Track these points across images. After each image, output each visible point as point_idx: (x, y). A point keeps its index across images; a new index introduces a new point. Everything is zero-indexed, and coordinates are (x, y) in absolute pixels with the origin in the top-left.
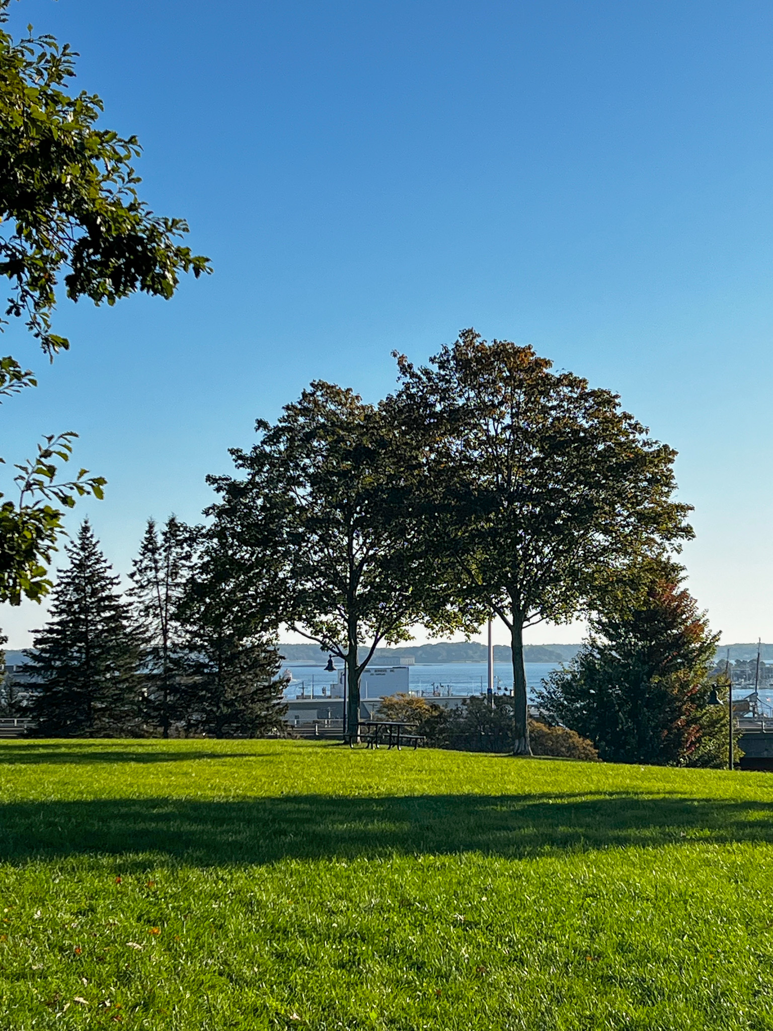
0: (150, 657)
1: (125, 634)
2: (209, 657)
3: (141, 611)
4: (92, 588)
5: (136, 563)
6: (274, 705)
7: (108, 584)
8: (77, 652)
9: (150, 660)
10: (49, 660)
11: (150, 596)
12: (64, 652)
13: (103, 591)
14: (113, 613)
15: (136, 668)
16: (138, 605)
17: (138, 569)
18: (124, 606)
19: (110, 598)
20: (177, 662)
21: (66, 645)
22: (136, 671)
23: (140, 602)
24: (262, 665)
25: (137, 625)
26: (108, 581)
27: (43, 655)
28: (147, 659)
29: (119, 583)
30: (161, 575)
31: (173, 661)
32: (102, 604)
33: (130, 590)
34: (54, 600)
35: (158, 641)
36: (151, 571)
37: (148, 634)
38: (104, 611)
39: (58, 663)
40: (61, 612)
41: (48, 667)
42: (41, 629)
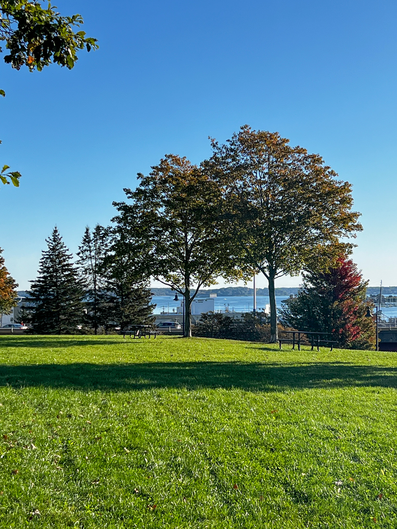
0: (88, 294)
1: (75, 283)
2: (117, 294)
3: (83, 271)
4: (59, 260)
5: (80, 248)
6: (149, 318)
7: (66, 258)
8: (52, 291)
9: (88, 296)
10: (39, 295)
11: (87, 264)
12: (46, 292)
13: (64, 261)
14: (69, 272)
15: (81, 300)
16: (82, 268)
17: (81, 250)
18: (75, 269)
19: (68, 265)
20: (101, 297)
21: (47, 288)
22: (81, 301)
23: (83, 267)
24: (143, 298)
25: (81, 278)
26: (67, 257)
27: (36, 293)
28: (86, 295)
29: (72, 258)
30: (93, 254)
31: (98, 296)
32: (64, 268)
33: (78, 261)
34: (40, 266)
35: (92, 286)
36: (87, 251)
37: (87, 283)
38: (65, 272)
39: (43, 297)
40: (44, 272)
41: (38, 299)
42: (34, 280)
